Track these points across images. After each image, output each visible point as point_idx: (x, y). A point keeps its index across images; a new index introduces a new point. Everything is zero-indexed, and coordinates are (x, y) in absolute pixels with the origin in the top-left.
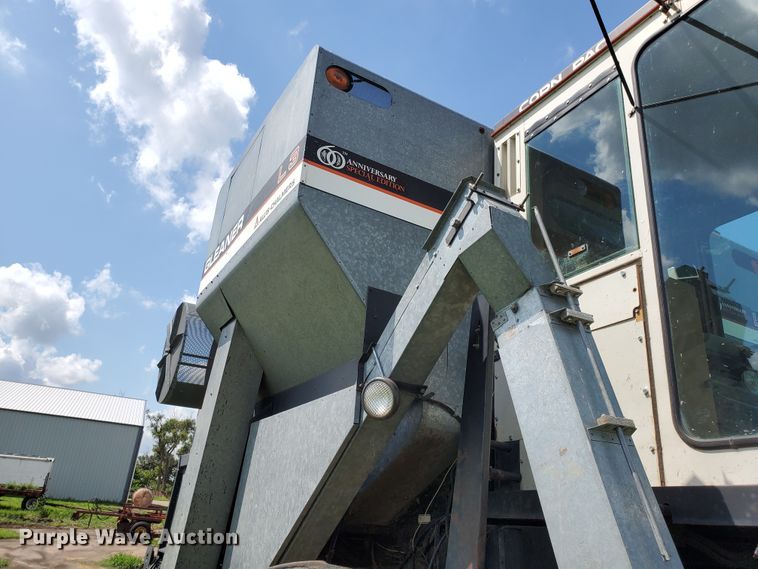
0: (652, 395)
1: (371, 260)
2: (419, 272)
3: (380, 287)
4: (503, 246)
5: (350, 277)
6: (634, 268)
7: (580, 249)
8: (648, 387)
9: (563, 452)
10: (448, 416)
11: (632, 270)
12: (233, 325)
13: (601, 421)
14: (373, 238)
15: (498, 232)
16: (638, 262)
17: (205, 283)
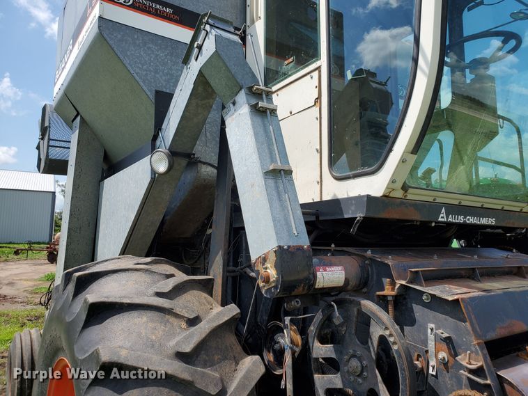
0: (320, 151)
1: (156, 72)
2: (181, 79)
3: (164, 90)
4: (224, 63)
5: (142, 84)
6: (317, 72)
7: (291, 60)
8: (318, 147)
9: (253, 186)
11: (316, 74)
12: (79, 118)
13: (271, 167)
14: (157, 56)
15: (220, 53)
16: (319, 68)
17: (56, 89)
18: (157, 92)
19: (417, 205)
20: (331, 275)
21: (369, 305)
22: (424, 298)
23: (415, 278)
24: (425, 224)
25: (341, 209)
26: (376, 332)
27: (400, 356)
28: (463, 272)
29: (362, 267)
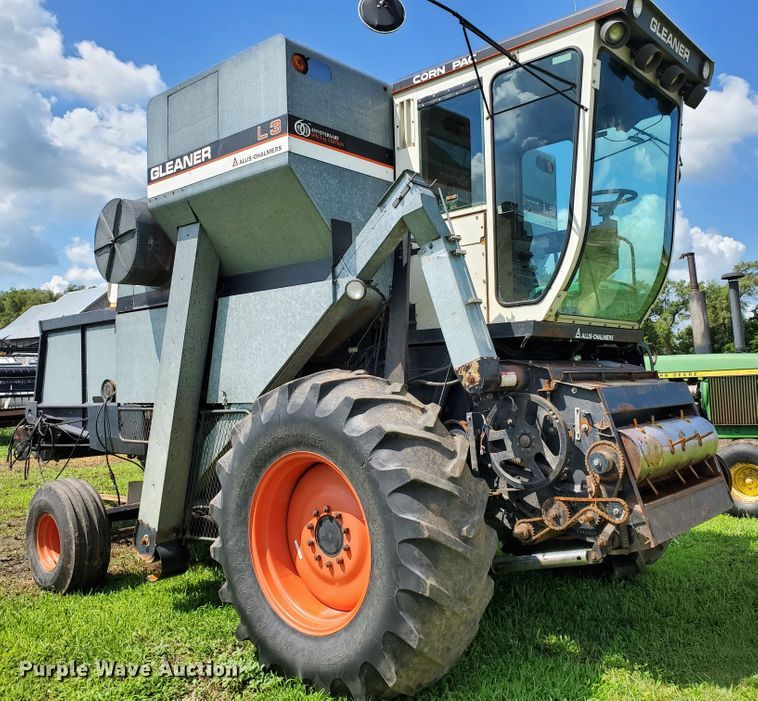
0: (487, 282)
3: (337, 218)
4: (428, 217)
6: (482, 214)
7: (454, 196)
8: (485, 279)
9: (453, 314)
10: (376, 293)
11: (481, 216)
12: (196, 227)
13: (470, 301)
14: (330, 185)
15: (426, 209)
16: (484, 212)
18: (333, 220)
19: (563, 326)
20: (510, 378)
21: (535, 397)
22: (573, 390)
23: (566, 377)
24: (565, 341)
25: (512, 330)
26: (542, 414)
27: (560, 426)
28: (594, 375)
29: (526, 373)
